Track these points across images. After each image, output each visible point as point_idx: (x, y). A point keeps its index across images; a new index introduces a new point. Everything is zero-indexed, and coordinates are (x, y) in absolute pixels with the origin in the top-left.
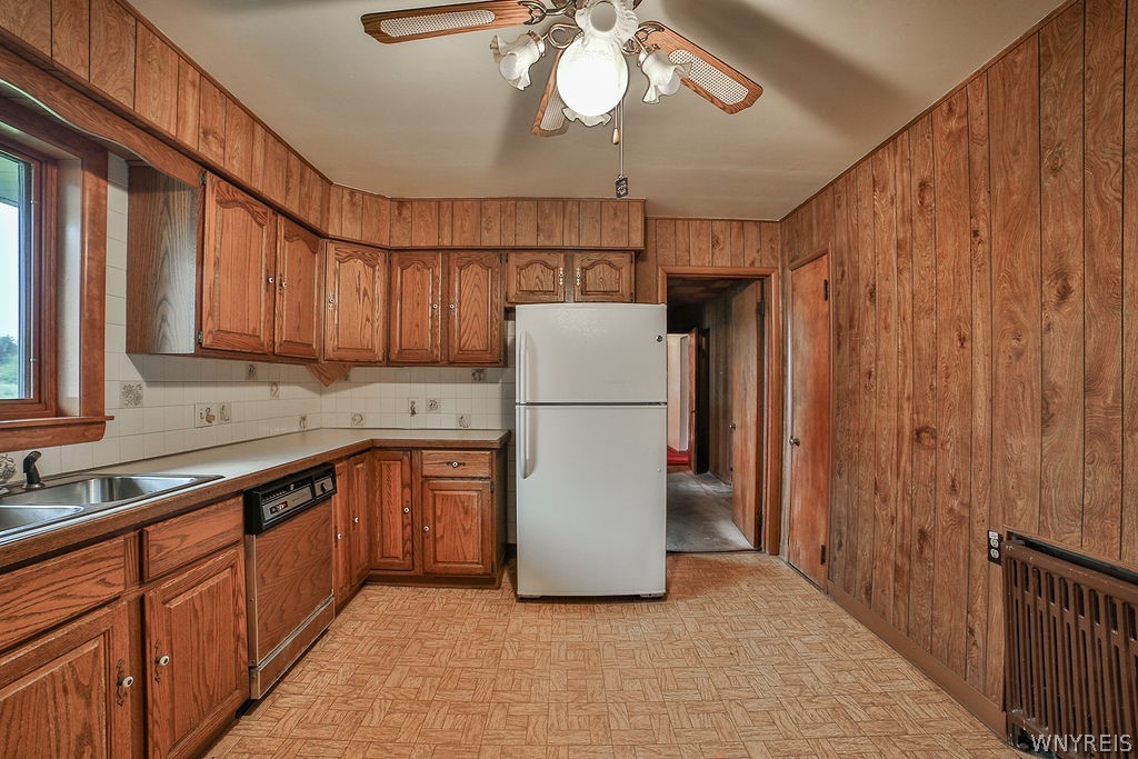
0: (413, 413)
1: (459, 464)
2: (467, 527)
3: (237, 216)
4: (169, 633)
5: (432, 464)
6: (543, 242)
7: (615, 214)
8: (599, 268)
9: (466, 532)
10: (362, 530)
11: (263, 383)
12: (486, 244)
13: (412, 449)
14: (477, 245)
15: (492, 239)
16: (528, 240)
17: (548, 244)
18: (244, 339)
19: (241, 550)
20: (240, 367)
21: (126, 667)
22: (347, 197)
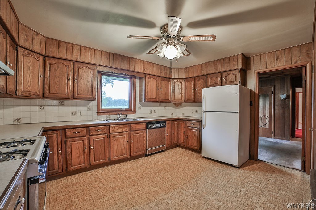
0: (193, 113)
1: (193, 124)
2: (195, 138)
3: (152, 80)
4: (133, 138)
5: (189, 124)
6: (215, 71)
7: (234, 60)
8: (230, 75)
9: (195, 140)
10: (176, 135)
11: (163, 106)
12: (203, 74)
13: (185, 120)
14: (201, 75)
15: (204, 73)
16: (212, 72)
17: (216, 72)
18: (153, 99)
19: (145, 131)
20: (158, 104)
21: (128, 140)
22: (175, 70)
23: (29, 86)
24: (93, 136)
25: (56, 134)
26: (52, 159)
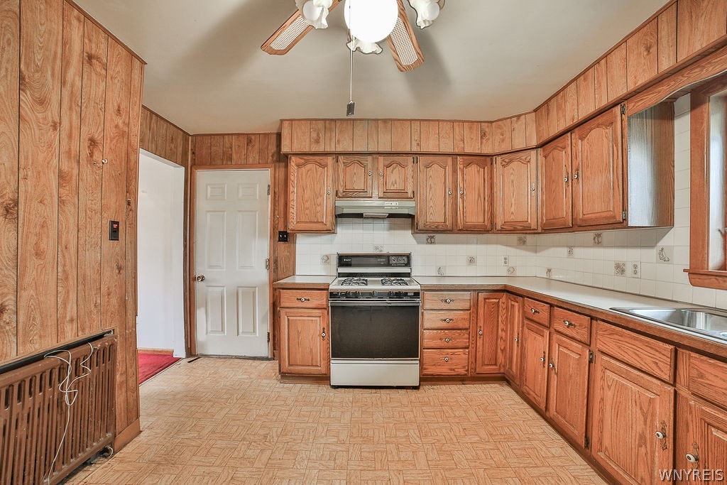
23: (512, 213)
24: (558, 336)
25: (517, 302)
26: (511, 349)
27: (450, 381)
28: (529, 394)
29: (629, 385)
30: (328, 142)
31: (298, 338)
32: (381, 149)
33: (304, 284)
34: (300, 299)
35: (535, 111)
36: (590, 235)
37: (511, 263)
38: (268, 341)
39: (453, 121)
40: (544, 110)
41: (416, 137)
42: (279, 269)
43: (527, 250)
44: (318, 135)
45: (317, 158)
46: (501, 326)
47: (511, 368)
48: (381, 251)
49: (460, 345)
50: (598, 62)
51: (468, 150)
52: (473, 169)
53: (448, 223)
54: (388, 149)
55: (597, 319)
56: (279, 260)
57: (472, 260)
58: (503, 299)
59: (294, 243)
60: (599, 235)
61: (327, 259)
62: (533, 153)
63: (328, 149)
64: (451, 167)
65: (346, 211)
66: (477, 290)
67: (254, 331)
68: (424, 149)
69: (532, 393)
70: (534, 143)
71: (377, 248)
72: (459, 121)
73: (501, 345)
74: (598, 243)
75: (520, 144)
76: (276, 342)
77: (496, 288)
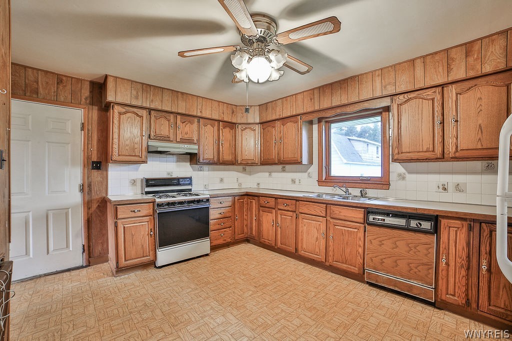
19: (361, 226)
24: (280, 211)
25: (255, 200)
26: (251, 223)
27: (224, 247)
28: (265, 242)
29: (312, 222)
30: (144, 100)
31: (133, 239)
32: (180, 111)
33: (136, 200)
34: (134, 211)
35: (259, 105)
36: (280, 167)
37: (239, 182)
38: (84, 251)
39: (219, 102)
40: (264, 107)
41: (199, 107)
42: (93, 192)
43: (246, 174)
44: (137, 93)
45: (135, 110)
46: (245, 213)
47: (252, 233)
48: (171, 176)
49: (228, 226)
50: (292, 95)
51: (225, 119)
52: (227, 130)
53: (216, 159)
54: (184, 112)
55: (298, 201)
56: (92, 184)
57: (222, 180)
58: (246, 199)
59: (107, 170)
60: (284, 167)
61: (134, 182)
62: (257, 126)
63: (144, 105)
64: (217, 128)
65: (159, 149)
66: (234, 196)
67: (68, 246)
68: (204, 115)
69: (266, 241)
70: (258, 121)
71: (169, 174)
72: (222, 102)
73: (245, 222)
74: (284, 170)
75: (251, 121)
76: (91, 251)
77: (242, 194)
